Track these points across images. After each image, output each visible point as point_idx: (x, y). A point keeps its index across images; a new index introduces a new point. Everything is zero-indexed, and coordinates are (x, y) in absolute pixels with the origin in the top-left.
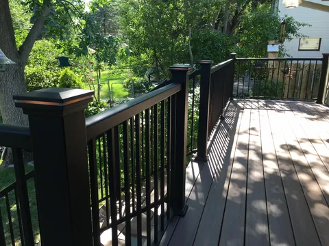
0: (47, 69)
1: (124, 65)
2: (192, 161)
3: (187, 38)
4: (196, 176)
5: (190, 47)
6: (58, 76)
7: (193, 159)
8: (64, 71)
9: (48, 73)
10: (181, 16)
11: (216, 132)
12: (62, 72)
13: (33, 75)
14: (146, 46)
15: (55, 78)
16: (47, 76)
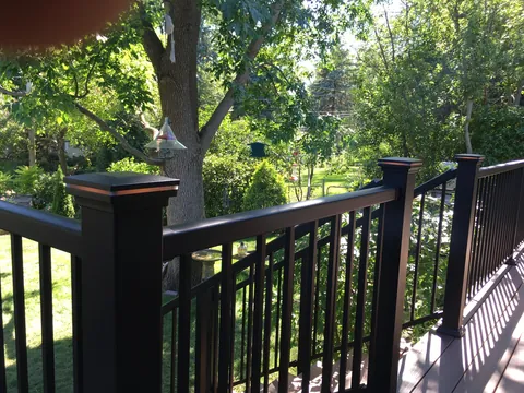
0: (240, 159)
1: (356, 160)
2: (431, 332)
3: (463, 119)
4: (432, 360)
5: (468, 134)
6: (253, 171)
7: (435, 328)
8: (262, 163)
9: (239, 166)
10: (455, 83)
11: (493, 287)
12: (258, 165)
13: (220, 168)
14: (390, 130)
15: (248, 173)
16: (238, 171)
